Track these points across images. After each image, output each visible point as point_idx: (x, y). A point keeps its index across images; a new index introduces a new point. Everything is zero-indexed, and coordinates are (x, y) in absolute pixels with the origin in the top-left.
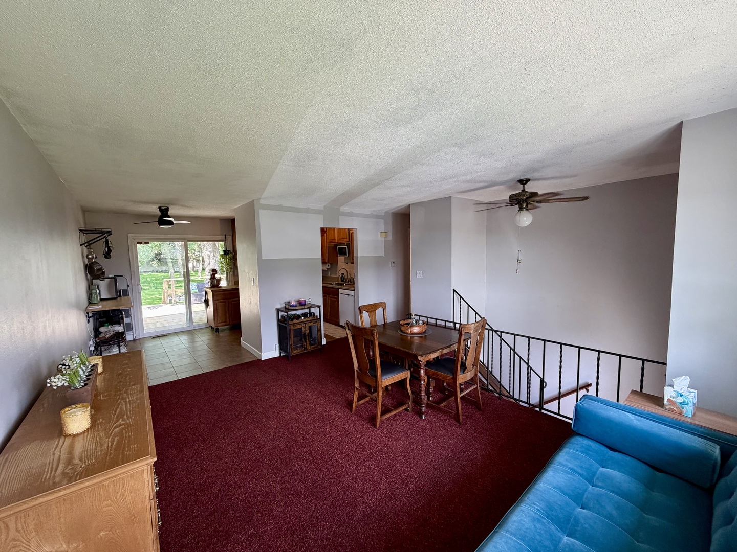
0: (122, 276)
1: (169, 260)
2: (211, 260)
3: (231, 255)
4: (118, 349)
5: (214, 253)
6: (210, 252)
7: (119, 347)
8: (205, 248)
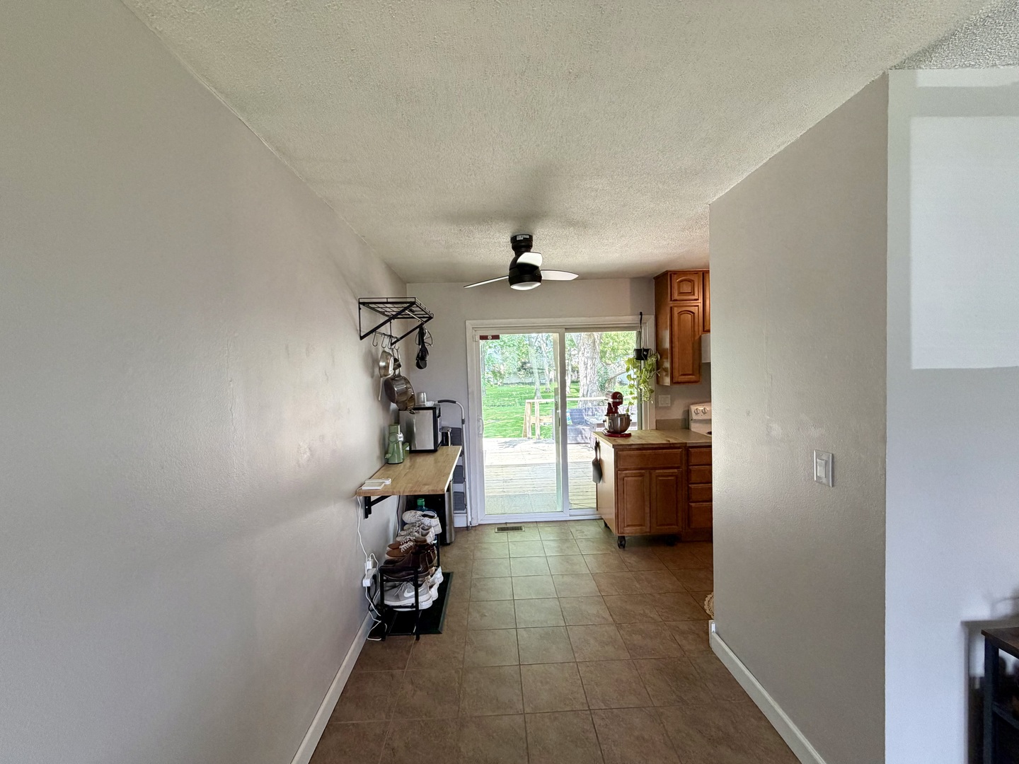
0: (454, 402)
1: (536, 371)
2: (589, 370)
3: (651, 360)
4: (414, 593)
5: (592, 358)
6: (587, 358)
7: (417, 586)
8: (581, 353)
